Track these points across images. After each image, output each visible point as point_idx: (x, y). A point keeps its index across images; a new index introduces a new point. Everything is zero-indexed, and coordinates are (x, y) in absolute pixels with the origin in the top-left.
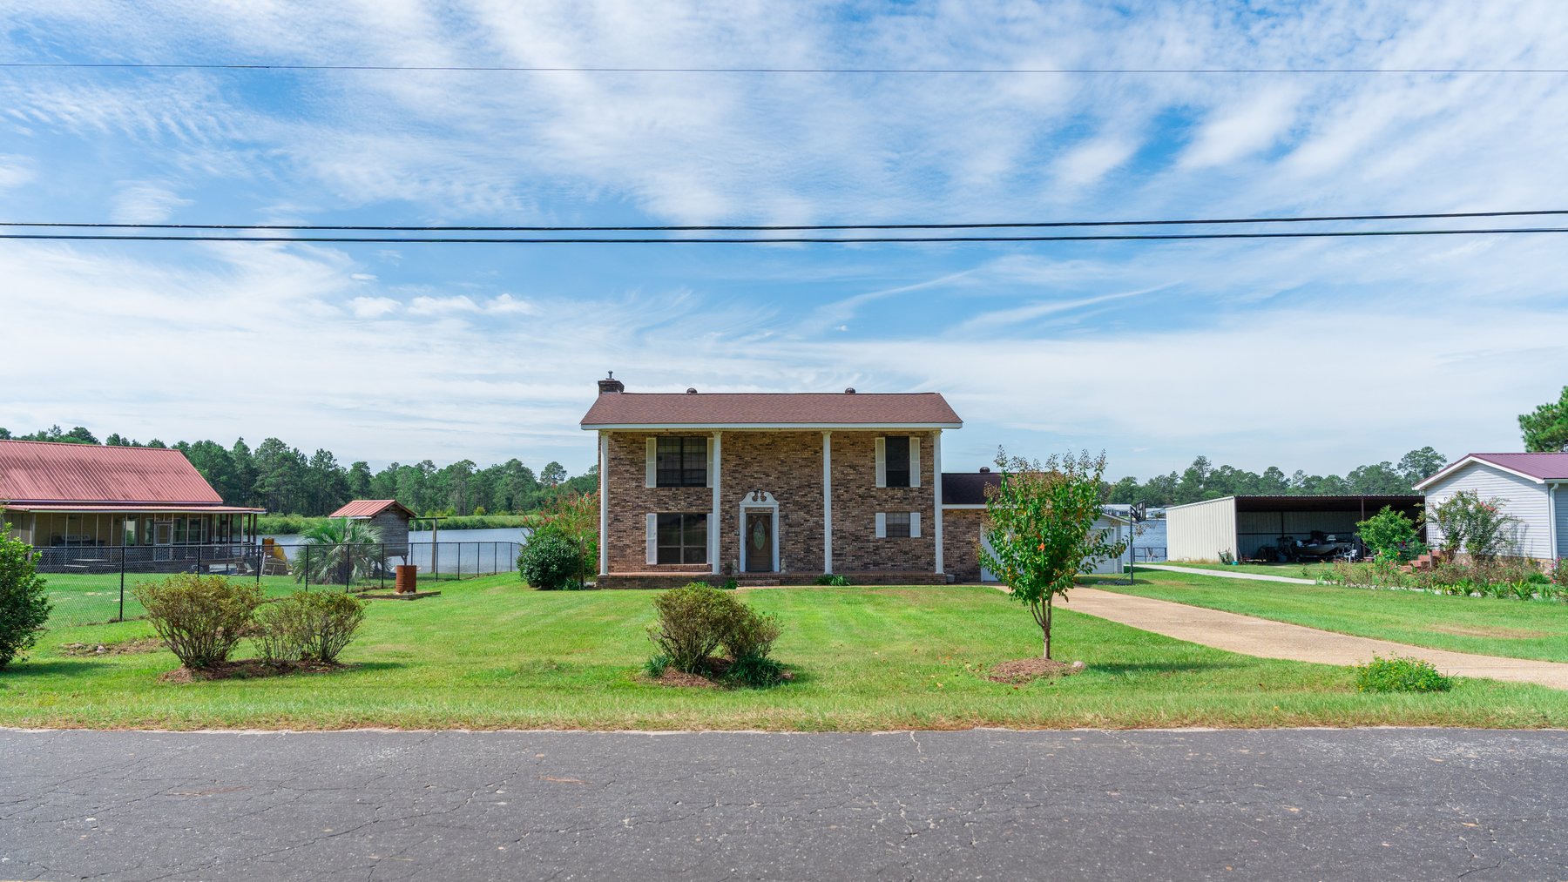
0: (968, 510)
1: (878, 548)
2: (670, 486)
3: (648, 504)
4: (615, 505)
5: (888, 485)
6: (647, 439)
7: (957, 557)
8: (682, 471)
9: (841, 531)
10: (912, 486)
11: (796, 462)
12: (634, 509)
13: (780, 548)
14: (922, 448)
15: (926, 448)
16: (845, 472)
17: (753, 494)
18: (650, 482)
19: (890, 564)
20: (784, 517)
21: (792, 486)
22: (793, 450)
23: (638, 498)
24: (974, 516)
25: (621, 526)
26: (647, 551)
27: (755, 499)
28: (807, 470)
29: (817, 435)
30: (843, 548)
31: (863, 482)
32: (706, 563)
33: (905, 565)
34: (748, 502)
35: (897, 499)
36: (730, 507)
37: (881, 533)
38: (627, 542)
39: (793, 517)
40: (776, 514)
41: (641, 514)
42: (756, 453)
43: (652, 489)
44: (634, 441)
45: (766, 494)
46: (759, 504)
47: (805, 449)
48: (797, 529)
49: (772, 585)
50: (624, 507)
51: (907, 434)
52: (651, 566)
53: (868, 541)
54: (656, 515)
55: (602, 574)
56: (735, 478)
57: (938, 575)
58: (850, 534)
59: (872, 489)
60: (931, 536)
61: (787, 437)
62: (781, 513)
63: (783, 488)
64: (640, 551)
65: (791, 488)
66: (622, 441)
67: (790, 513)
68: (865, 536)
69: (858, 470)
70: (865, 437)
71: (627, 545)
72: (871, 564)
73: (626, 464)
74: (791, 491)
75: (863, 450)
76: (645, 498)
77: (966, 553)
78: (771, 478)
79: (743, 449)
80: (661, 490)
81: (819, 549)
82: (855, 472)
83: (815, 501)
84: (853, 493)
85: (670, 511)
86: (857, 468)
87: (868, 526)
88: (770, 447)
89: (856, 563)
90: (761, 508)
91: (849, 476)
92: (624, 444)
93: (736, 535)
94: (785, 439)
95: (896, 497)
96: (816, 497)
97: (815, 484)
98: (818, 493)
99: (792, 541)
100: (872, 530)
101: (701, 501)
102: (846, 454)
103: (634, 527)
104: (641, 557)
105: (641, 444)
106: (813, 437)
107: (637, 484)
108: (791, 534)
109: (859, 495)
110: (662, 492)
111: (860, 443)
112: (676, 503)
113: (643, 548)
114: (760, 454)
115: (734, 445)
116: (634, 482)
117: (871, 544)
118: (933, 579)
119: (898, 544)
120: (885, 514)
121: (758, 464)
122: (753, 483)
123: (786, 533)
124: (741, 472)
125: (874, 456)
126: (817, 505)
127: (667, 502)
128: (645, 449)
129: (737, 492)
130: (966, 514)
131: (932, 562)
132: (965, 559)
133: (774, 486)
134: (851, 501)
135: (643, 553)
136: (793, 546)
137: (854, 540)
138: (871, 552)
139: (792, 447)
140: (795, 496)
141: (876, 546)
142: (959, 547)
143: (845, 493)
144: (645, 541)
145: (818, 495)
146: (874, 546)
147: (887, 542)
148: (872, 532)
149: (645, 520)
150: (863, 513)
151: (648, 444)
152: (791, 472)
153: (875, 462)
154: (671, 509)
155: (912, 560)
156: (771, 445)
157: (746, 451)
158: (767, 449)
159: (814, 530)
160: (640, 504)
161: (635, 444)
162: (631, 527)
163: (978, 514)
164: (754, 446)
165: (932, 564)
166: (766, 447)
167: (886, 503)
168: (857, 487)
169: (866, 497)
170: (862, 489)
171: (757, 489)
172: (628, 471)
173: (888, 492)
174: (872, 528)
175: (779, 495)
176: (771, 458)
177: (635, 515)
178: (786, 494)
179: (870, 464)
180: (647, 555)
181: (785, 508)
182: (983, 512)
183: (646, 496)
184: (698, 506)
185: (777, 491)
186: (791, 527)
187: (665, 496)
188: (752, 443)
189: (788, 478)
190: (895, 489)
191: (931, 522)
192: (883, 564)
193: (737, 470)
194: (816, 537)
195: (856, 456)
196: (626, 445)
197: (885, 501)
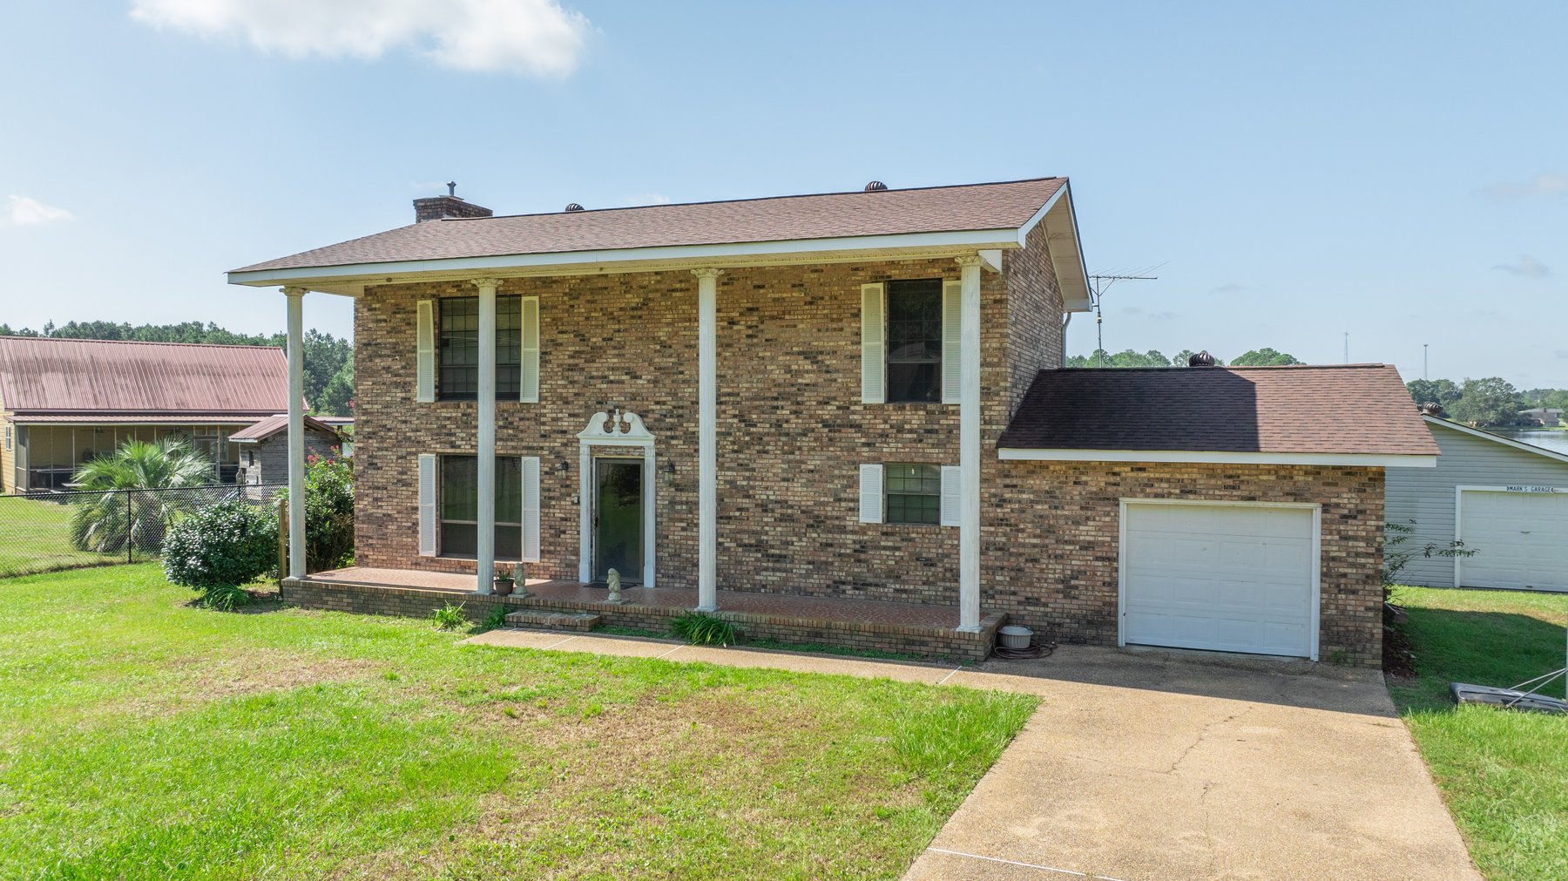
0: (1088, 462)
1: (863, 548)
3: (421, 436)
4: (370, 436)
5: (889, 399)
6: (420, 303)
7: (1057, 581)
9: (783, 503)
10: (945, 401)
11: (690, 347)
12: (399, 444)
13: (658, 536)
15: (985, 307)
16: (794, 367)
18: (425, 391)
19: (892, 586)
20: (666, 469)
21: (682, 399)
22: (685, 320)
23: (405, 422)
24: (1102, 480)
25: (379, 478)
26: (419, 528)
27: (608, 427)
30: (788, 543)
31: (832, 390)
32: (521, 560)
33: (928, 591)
34: (593, 433)
35: (911, 431)
36: (564, 445)
37: (871, 509)
38: (387, 509)
40: (650, 460)
41: (410, 454)
42: (612, 327)
43: (428, 405)
44: (398, 309)
45: (630, 417)
46: (616, 439)
49: (572, 629)
50: (383, 440)
51: (934, 272)
52: (427, 558)
53: (843, 530)
54: (434, 457)
55: (291, 577)
56: (573, 382)
58: (803, 512)
59: (852, 408)
60: (991, 525)
61: (673, 290)
62: (660, 459)
63: (664, 403)
64: (409, 528)
65: (681, 404)
66: (379, 309)
67: (678, 459)
68: (832, 518)
69: (823, 362)
70: (838, 285)
71: (389, 515)
72: (849, 583)
73: (385, 356)
74: (680, 411)
75: (835, 316)
76: (416, 422)
77: (1080, 572)
78: (641, 382)
79: (587, 319)
80: (443, 407)
81: (736, 541)
82: (815, 367)
83: (729, 434)
84: (811, 417)
85: (458, 451)
86: (820, 358)
87: (843, 495)
88: (639, 313)
89: (815, 579)
90: (620, 447)
91: (802, 377)
92: (382, 314)
93: (573, 503)
94: (669, 294)
95: (907, 427)
96: (732, 424)
97: (729, 394)
98: (735, 416)
99: (682, 520)
100: (851, 505)
101: (511, 431)
102: (795, 326)
103: (399, 481)
104: (410, 540)
105: (408, 312)
106: (726, 288)
107: (404, 395)
108: (678, 507)
109: (823, 421)
110: (445, 410)
111: (827, 298)
112: (467, 434)
113: (414, 524)
114: (619, 331)
115: (571, 310)
116: (399, 390)
117: (849, 536)
118: (948, 645)
119: (912, 540)
120: (880, 467)
121: (616, 352)
122: (606, 394)
123: (670, 503)
124: (583, 369)
125: (860, 328)
126: (733, 443)
127: (453, 431)
128: (416, 324)
129: (576, 411)
130: (1083, 473)
131: (992, 588)
132: (1076, 587)
133: (647, 400)
134: (806, 435)
135: (414, 532)
136: (684, 533)
137: (812, 526)
138: (848, 555)
139: (684, 313)
140: (689, 421)
141: (860, 542)
142: (1062, 556)
143: (793, 416)
144: (417, 508)
145: (736, 420)
146: (854, 542)
147: (884, 534)
148: (851, 509)
149: (417, 467)
150: (831, 463)
151: (421, 313)
152: (681, 369)
153: (860, 343)
154: (459, 447)
155: (944, 580)
156: (641, 308)
157: (593, 323)
158: (633, 317)
159: (726, 500)
160: (408, 434)
161: (399, 313)
162: (395, 481)
163: (1115, 474)
164: (609, 310)
165: (991, 592)
166: (631, 313)
167: (885, 442)
168: (819, 403)
169: (839, 426)
170: (829, 408)
171: (611, 407)
172: (389, 368)
173: (889, 416)
174: (852, 500)
175: (656, 420)
176: (641, 339)
177: (401, 457)
178: (671, 417)
179: (850, 348)
180: (419, 536)
181: (667, 449)
182: (1128, 469)
183: (418, 419)
184: (507, 440)
185: (653, 411)
186: (681, 490)
187: (449, 418)
188: (605, 306)
189: (673, 382)
190: (904, 408)
191: (993, 490)
192: (876, 585)
193: (577, 365)
194: (731, 514)
195: (819, 330)
196: (384, 317)
197: (881, 436)
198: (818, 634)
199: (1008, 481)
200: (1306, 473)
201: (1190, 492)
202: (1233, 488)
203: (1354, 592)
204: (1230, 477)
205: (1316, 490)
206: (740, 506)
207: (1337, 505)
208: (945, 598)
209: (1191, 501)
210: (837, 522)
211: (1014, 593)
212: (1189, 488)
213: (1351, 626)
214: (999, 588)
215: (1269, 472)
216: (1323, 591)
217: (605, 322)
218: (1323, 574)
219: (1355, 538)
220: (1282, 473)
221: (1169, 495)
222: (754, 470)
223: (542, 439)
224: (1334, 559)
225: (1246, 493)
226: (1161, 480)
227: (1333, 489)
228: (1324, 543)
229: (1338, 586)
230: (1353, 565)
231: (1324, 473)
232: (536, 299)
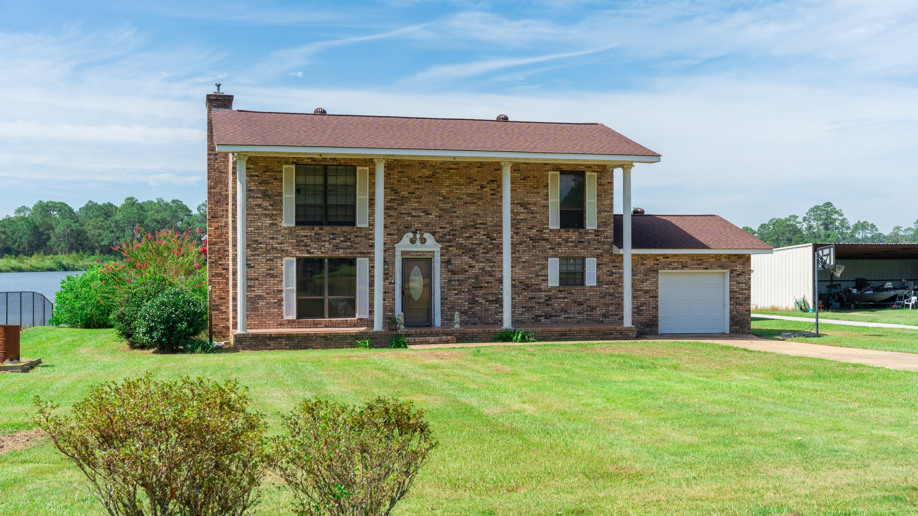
0: (647, 255)
1: (550, 298)
2: (312, 224)
3: (285, 247)
5: (561, 227)
6: (284, 166)
8: (326, 207)
10: (588, 227)
11: (460, 198)
12: (268, 251)
13: (442, 299)
14: (599, 185)
15: (604, 185)
16: (515, 210)
17: (411, 235)
18: (288, 220)
19: (563, 316)
20: (447, 263)
21: (455, 226)
22: (457, 185)
23: (272, 238)
24: (652, 262)
25: (252, 273)
26: (284, 303)
27: (413, 241)
28: (472, 208)
29: (497, 167)
30: (513, 299)
31: (534, 222)
32: (354, 316)
33: (580, 317)
34: (405, 244)
35: (572, 242)
36: (384, 251)
37: (553, 281)
38: (260, 292)
39: (457, 262)
40: (437, 258)
41: (276, 258)
42: (414, 186)
43: (290, 228)
44: (267, 169)
45: (426, 235)
46: (418, 247)
47: (471, 183)
48: (461, 277)
49: (447, 342)
50: (255, 249)
51: (582, 168)
52: (289, 321)
53: (540, 290)
54: (294, 259)
55: (239, 332)
56: (390, 216)
57: (628, 329)
58: (520, 282)
59: (544, 231)
60: (607, 285)
61: (450, 169)
62: (443, 257)
63: (445, 228)
64: (275, 303)
65: (454, 228)
66: (253, 169)
67: (453, 257)
68: (535, 285)
69: (530, 208)
70: (537, 171)
71: (260, 296)
72: (543, 316)
73: (257, 197)
74: (454, 232)
75: (535, 186)
76: (281, 238)
77: (643, 303)
78: (431, 216)
79: (399, 181)
80: (301, 229)
81: (485, 299)
82: (526, 211)
83: (482, 244)
84: (524, 235)
85: (313, 255)
86: (528, 206)
87: (540, 273)
88: (430, 180)
89: (526, 316)
90: (419, 252)
91: (520, 216)
92: (255, 171)
93: (390, 283)
94: (447, 170)
95: (570, 240)
96: (483, 239)
97: (481, 224)
98: (484, 235)
99: (455, 290)
100: (544, 278)
101: (349, 244)
102: (516, 190)
103: (268, 274)
104: (276, 310)
105: (276, 172)
106: (479, 169)
107: (271, 222)
108: (453, 283)
109: (530, 237)
110: (303, 231)
111: (531, 177)
112: (319, 246)
113: (279, 300)
114: (418, 189)
115: (388, 176)
116: (268, 219)
117: (543, 293)
118: (621, 334)
119: (572, 293)
120: (558, 259)
121: (417, 200)
122: (410, 223)
123: (449, 281)
124: (396, 209)
125: (548, 193)
126: (484, 249)
127: (308, 244)
128: (282, 179)
129: (392, 232)
130: (644, 260)
131: (608, 313)
132: (642, 310)
133: (435, 226)
134: (521, 244)
135: (279, 305)
136: (457, 297)
137: (525, 289)
138: (542, 303)
139: (456, 181)
140: (459, 238)
141: (548, 296)
142: (637, 297)
143: (515, 235)
144: (282, 291)
145: (485, 237)
146: (545, 296)
147: (560, 291)
148: (544, 280)
149: (282, 265)
150: (534, 258)
151: (285, 173)
152: (454, 210)
153: (548, 200)
154: (313, 253)
155: (587, 311)
156: (431, 177)
157: (402, 184)
158: (427, 182)
159: (480, 278)
160: (275, 246)
161: (268, 172)
162: (265, 274)
163: (657, 260)
164: (412, 177)
165: (607, 315)
166: (426, 179)
167: (560, 247)
168: (528, 228)
169: (538, 239)
170: (533, 231)
171: (414, 230)
172: (260, 205)
173: (562, 235)
174: (544, 276)
175: (440, 237)
176: (431, 193)
177: (269, 260)
178: (449, 235)
179: (543, 202)
180: (284, 308)
181: (447, 252)
182: (662, 258)
183: (282, 236)
184: (346, 249)
185: (438, 232)
186: (455, 274)
187: (305, 236)
188: (410, 175)
189: (450, 217)
190: (569, 231)
191: (608, 269)
192: (556, 316)
193: (392, 206)
194: (483, 285)
195: (528, 193)
196: (257, 174)
197: (558, 244)
198: (565, 335)
199: (614, 264)
200: (725, 258)
201: (685, 267)
202: (700, 264)
203: (742, 304)
204: (699, 260)
205: (729, 264)
206: (487, 281)
207: (736, 270)
208: (587, 320)
209: (685, 271)
210: (537, 287)
211: (617, 315)
212: (685, 265)
213: (741, 318)
214: (611, 313)
215: (713, 258)
216: (731, 305)
217: (410, 184)
218: (731, 298)
219: (742, 283)
220: (717, 258)
221: (677, 268)
222: (494, 262)
223: (370, 248)
224: (735, 292)
225: (705, 267)
226: (674, 262)
227: (735, 264)
228: (731, 285)
229: (736, 302)
230: (741, 294)
231: (731, 257)
232: (367, 168)
